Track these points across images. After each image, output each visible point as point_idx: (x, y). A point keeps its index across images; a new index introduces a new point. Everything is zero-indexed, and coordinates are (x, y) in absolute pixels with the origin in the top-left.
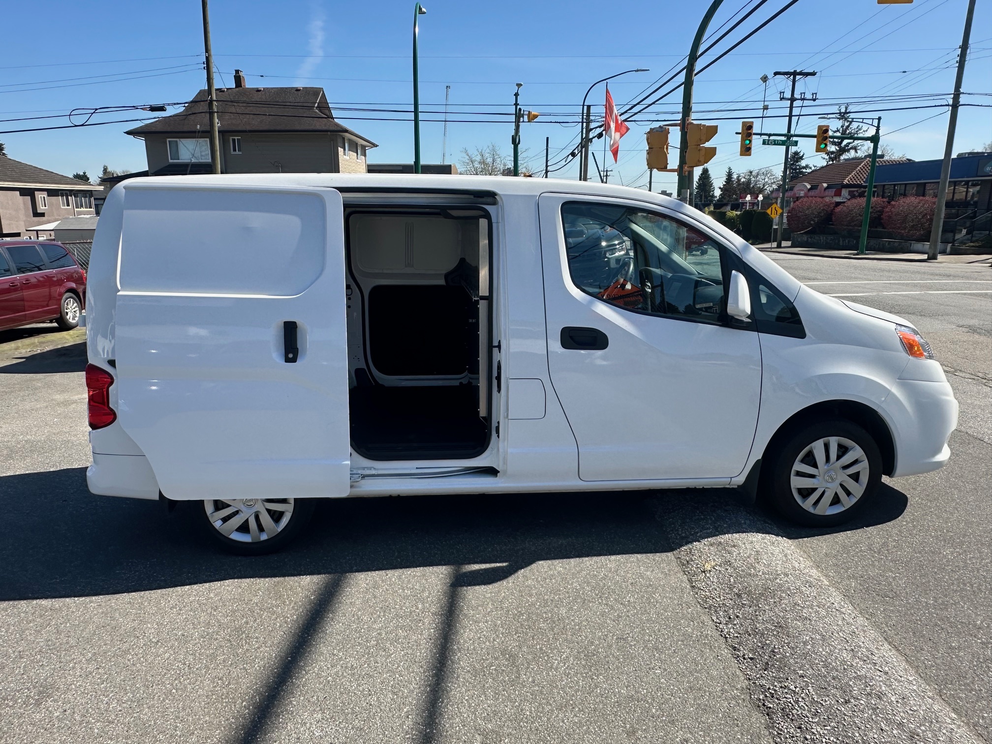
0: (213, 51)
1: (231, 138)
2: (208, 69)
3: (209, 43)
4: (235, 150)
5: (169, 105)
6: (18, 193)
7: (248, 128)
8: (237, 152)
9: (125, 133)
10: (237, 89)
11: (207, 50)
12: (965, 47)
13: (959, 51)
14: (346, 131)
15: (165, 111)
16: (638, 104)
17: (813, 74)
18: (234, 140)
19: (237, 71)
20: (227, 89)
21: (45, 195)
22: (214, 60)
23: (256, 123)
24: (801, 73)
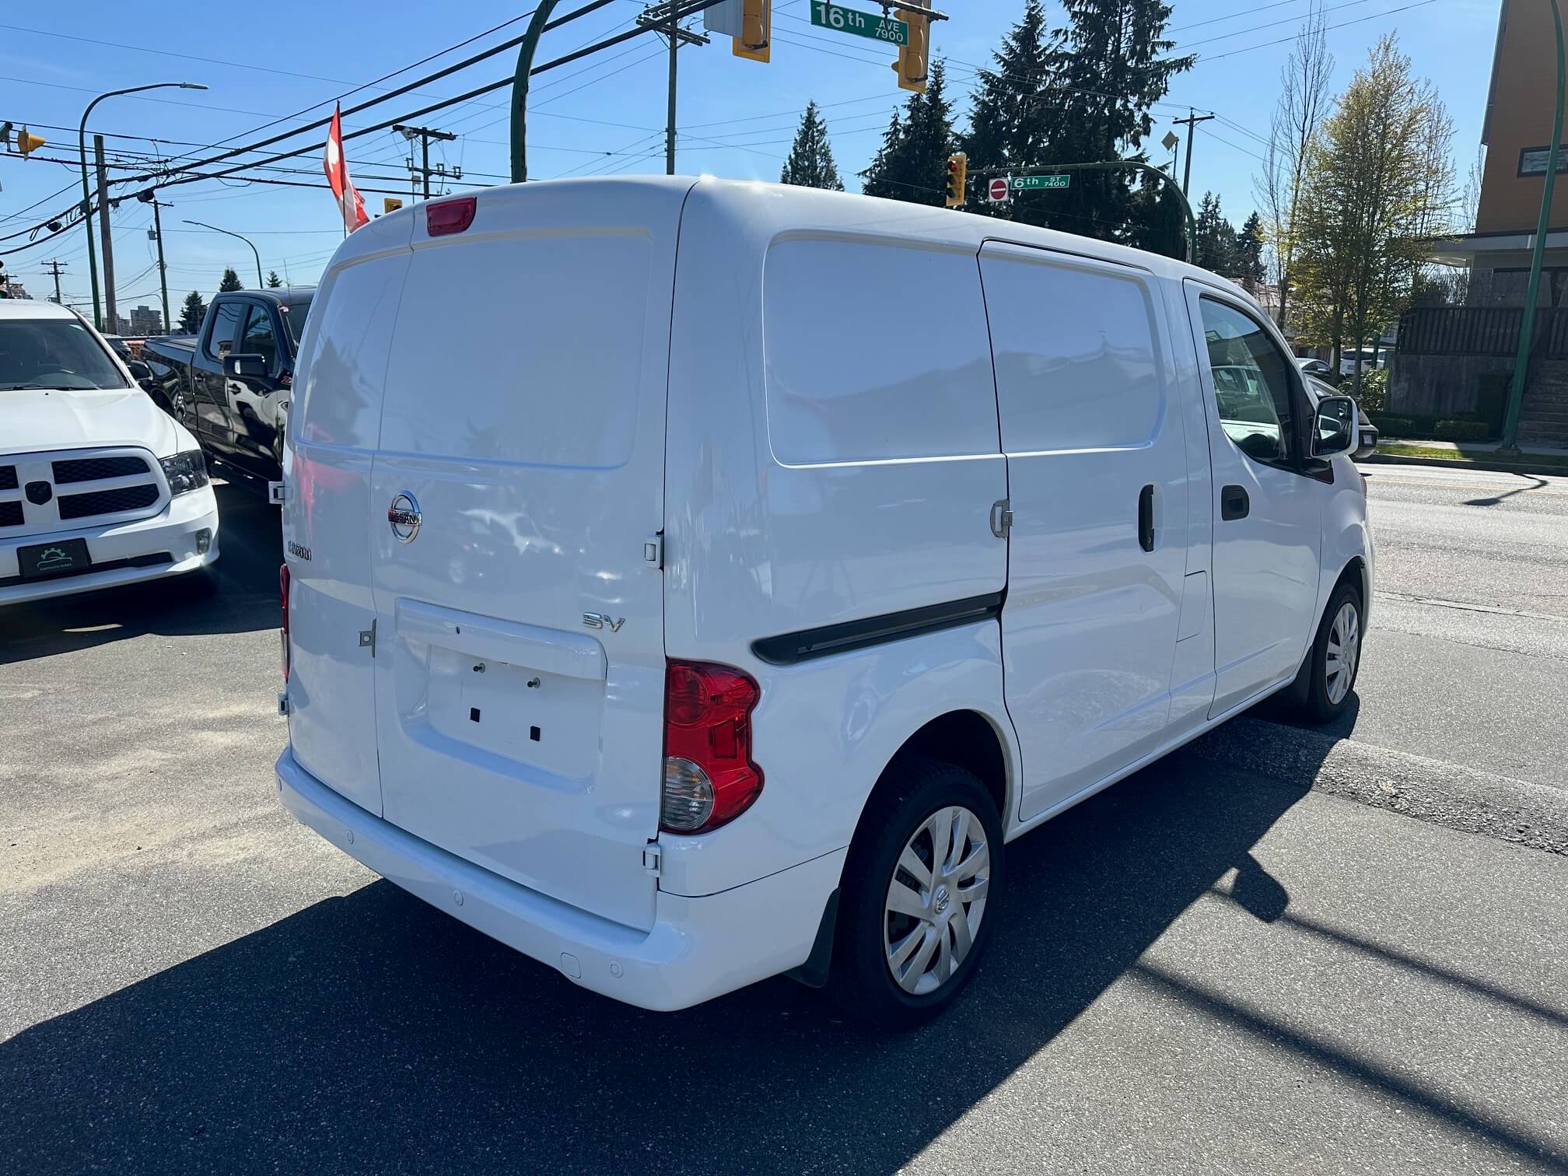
12: (671, 130)
13: (665, 136)
16: (249, 149)
17: (451, 137)
24: (434, 134)
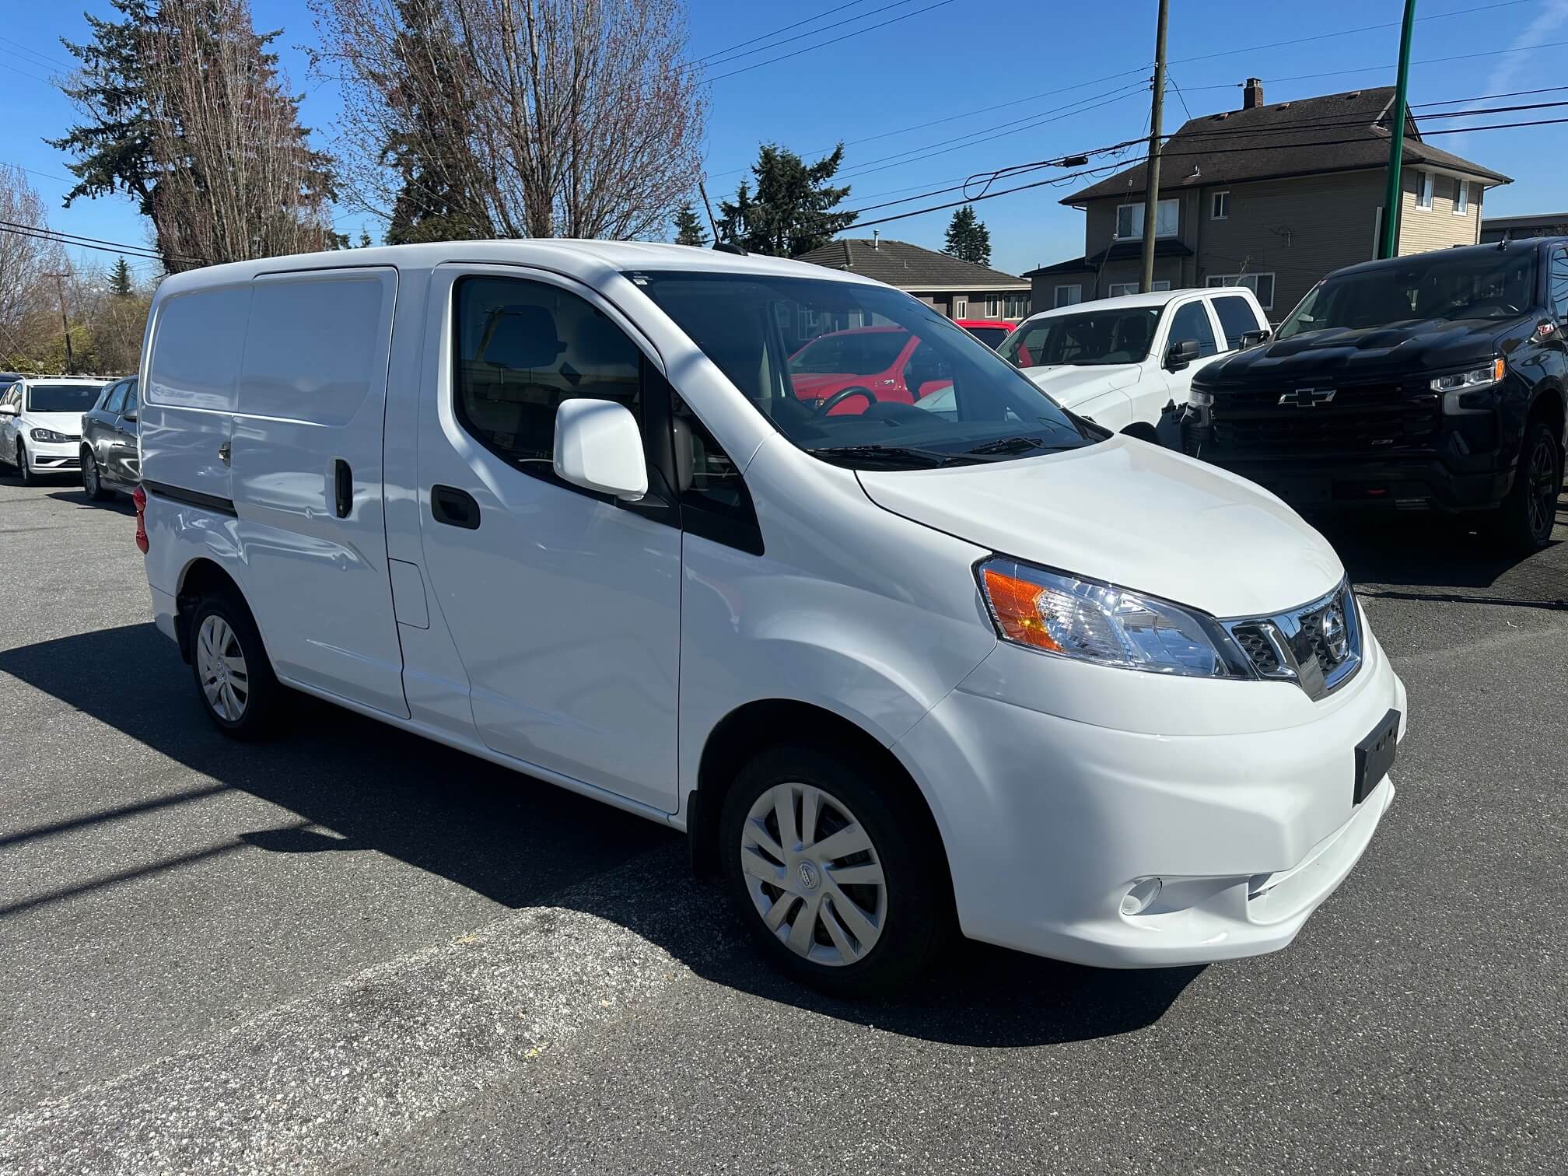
0: (1167, 59)
1: (1214, 194)
2: (1156, 88)
3: (1162, 46)
4: (1217, 214)
5: (1092, 153)
6: (931, 299)
7: (1243, 175)
8: (1221, 217)
9: (1060, 202)
10: (1246, 111)
11: (1159, 57)
14: (1422, 160)
15: (1085, 163)
18: (1218, 198)
19: (1250, 81)
20: (1230, 113)
21: (965, 300)
22: (1166, 73)
23: (1260, 164)
